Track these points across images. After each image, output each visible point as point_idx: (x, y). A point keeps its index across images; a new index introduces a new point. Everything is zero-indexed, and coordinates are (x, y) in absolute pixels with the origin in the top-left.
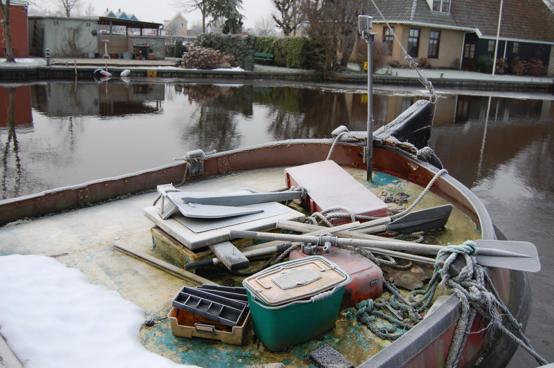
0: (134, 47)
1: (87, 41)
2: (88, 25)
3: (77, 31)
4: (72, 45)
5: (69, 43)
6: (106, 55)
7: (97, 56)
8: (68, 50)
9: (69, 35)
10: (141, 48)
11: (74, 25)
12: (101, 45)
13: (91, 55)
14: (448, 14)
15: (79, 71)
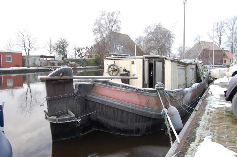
0: (51, 63)
1: (38, 62)
2: (38, 58)
3: (35, 59)
4: (34, 63)
5: (33, 63)
6: (43, 65)
7: (41, 66)
8: (33, 65)
9: (33, 61)
10: (52, 63)
11: (34, 58)
12: (41, 63)
13: (40, 66)
14: (122, 51)
15: (46, 69)
